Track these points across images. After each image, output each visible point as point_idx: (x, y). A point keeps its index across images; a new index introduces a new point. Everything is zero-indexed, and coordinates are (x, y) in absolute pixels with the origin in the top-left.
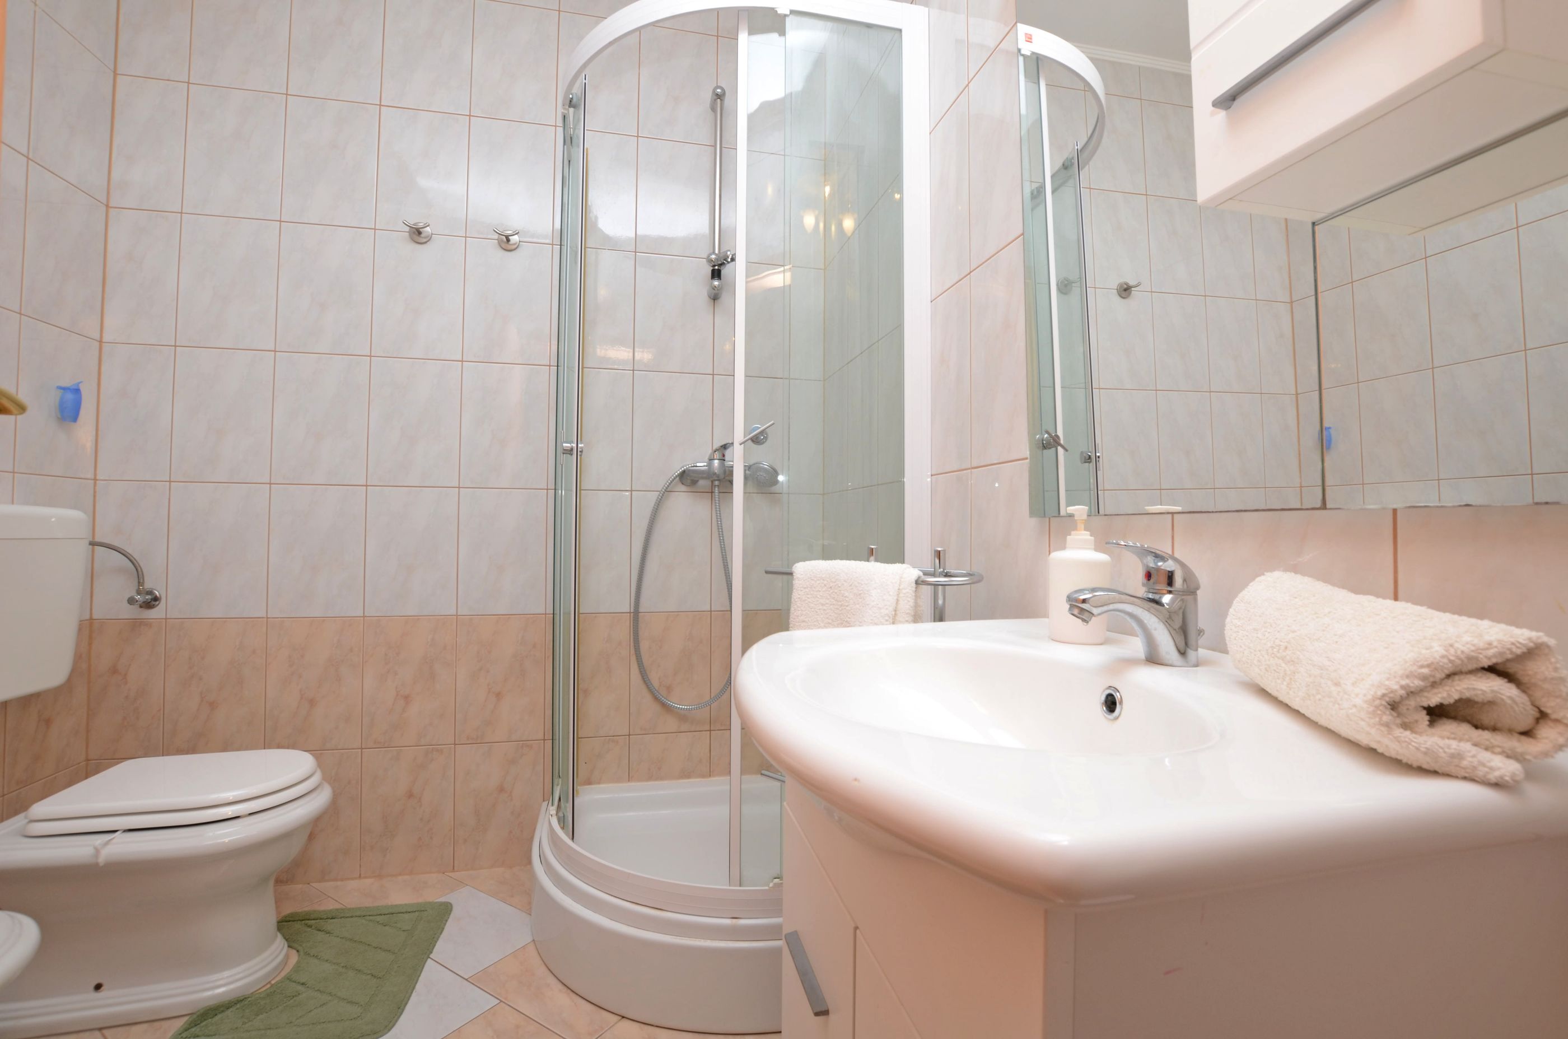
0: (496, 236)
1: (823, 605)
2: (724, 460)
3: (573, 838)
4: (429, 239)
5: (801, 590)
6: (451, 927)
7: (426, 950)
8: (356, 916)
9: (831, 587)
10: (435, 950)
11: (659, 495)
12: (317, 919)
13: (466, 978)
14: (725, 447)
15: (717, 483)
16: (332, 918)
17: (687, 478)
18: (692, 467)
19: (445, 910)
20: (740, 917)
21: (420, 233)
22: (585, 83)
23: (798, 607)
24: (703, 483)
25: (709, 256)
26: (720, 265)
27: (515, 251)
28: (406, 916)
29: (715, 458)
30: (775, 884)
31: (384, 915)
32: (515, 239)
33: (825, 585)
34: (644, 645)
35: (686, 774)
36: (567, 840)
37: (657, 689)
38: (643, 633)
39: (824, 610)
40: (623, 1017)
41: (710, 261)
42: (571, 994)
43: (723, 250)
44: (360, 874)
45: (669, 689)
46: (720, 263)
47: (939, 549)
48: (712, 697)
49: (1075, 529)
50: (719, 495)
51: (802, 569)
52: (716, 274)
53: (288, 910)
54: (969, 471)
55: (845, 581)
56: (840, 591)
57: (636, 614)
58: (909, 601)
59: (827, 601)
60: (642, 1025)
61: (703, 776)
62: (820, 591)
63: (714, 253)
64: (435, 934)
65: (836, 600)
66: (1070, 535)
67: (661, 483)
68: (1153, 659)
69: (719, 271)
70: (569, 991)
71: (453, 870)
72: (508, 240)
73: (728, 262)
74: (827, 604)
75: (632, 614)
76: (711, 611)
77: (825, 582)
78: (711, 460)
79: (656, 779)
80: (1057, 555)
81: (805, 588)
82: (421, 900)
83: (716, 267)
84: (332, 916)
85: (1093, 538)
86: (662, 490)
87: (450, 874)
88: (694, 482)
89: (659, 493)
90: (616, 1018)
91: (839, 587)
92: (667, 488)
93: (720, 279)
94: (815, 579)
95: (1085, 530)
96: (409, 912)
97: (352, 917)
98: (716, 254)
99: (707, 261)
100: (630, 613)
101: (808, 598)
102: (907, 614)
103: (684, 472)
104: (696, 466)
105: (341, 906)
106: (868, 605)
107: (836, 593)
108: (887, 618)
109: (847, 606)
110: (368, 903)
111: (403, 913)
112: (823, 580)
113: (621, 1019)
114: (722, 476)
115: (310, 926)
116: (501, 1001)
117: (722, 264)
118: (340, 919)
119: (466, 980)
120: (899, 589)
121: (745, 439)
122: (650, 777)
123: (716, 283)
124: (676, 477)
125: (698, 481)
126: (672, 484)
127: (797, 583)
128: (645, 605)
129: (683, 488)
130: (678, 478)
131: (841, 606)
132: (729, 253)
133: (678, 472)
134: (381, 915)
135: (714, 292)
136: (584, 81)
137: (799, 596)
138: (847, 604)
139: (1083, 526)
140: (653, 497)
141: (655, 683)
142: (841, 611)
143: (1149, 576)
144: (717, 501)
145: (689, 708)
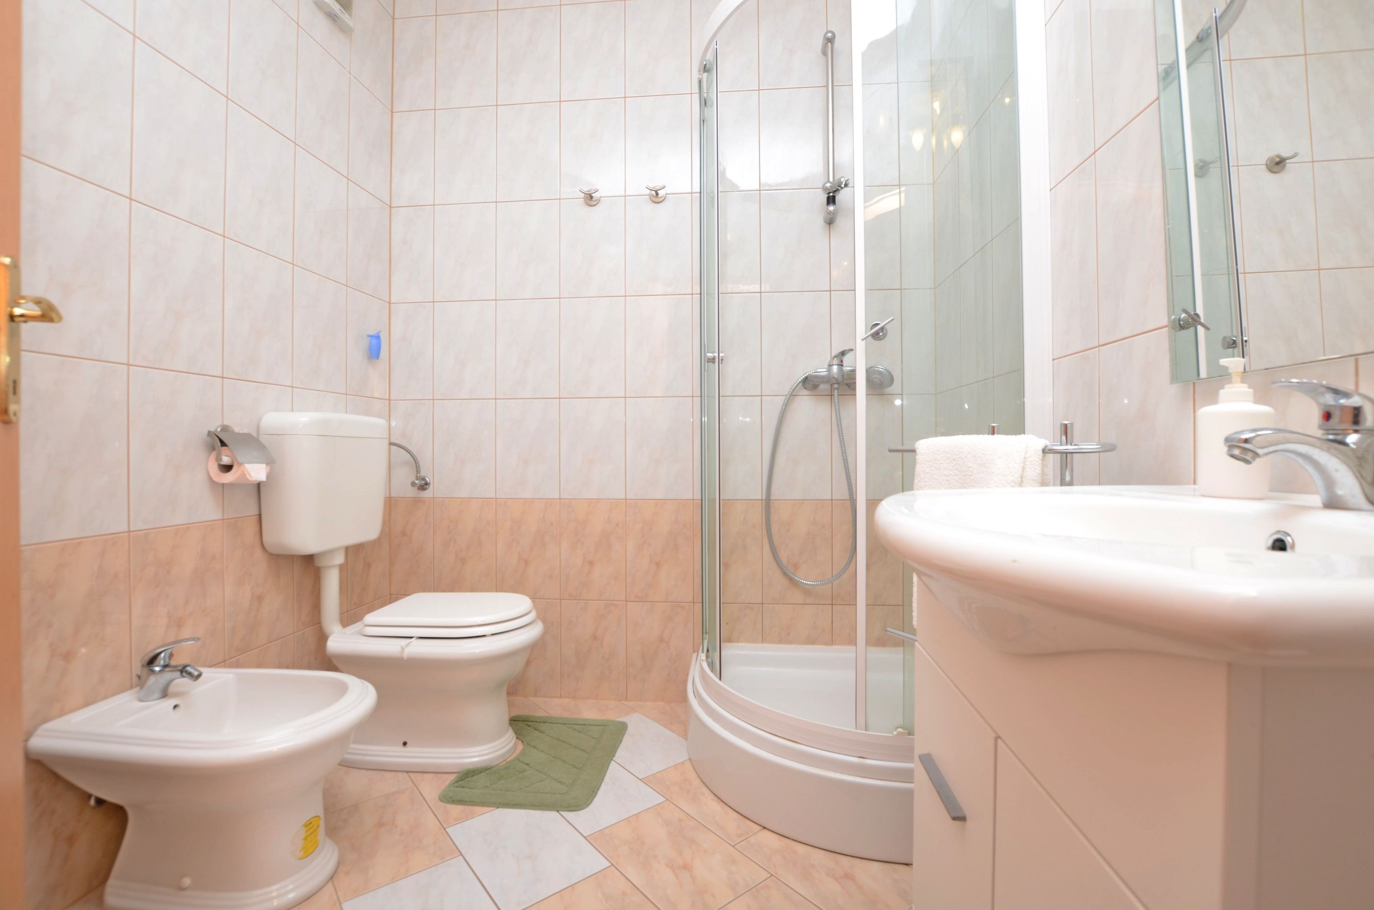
0: (648, 192)
1: (946, 476)
2: (842, 365)
3: (720, 679)
4: (599, 201)
5: (925, 464)
6: (626, 740)
7: (610, 753)
8: (560, 723)
9: (954, 460)
10: (617, 755)
11: (786, 399)
12: (533, 722)
13: (640, 778)
14: (843, 353)
15: (836, 386)
16: (544, 723)
17: (810, 383)
18: (815, 372)
19: (622, 728)
20: (867, 757)
21: (591, 197)
22: (717, 49)
23: (921, 479)
24: (822, 387)
25: (824, 185)
26: (835, 192)
27: (665, 200)
28: (595, 728)
29: (834, 363)
30: (899, 733)
31: (579, 725)
32: (661, 193)
33: (948, 458)
34: (775, 528)
35: (811, 641)
36: (717, 680)
37: (785, 565)
38: (774, 518)
39: (948, 480)
40: (764, 828)
41: (824, 188)
42: (721, 803)
43: (837, 177)
44: (561, 695)
45: (796, 566)
46: (835, 189)
47: (1066, 422)
48: (833, 575)
49: (1230, 382)
50: (838, 397)
51: (925, 446)
52: (831, 200)
53: (516, 712)
54: (1097, 349)
55: (968, 453)
56: (963, 462)
57: (768, 502)
58: (1036, 469)
59: (950, 473)
60: (781, 837)
61: (826, 644)
62: (942, 463)
63: (829, 181)
64: (616, 744)
65: (959, 471)
66: (1223, 388)
67: (787, 389)
68: (1332, 504)
69: (834, 197)
70: (719, 800)
71: (626, 700)
72: (657, 194)
73: (842, 188)
74: (950, 475)
75: (764, 501)
76: (832, 500)
77: (948, 455)
78: (830, 366)
79: (785, 643)
80: (1205, 411)
81: (928, 462)
82: (604, 718)
83: (831, 194)
84: (545, 721)
85: (1251, 390)
86: (788, 395)
87: (623, 702)
88: (815, 387)
89: (785, 397)
90: (759, 828)
91: (963, 459)
92: (792, 393)
93: (835, 204)
94: (938, 453)
95: (1243, 381)
96: (597, 725)
97: (557, 723)
98: (831, 183)
99: (823, 190)
100: (762, 500)
101: (932, 470)
102: (1034, 480)
103: (806, 378)
104: (817, 372)
105: (548, 715)
106: (993, 473)
107: (959, 464)
108: (1013, 484)
109: (971, 476)
110: (566, 715)
111: (592, 725)
112: (947, 454)
113: (762, 830)
114: (840, 380)
115: (529, 726)
116: (667, 799)
117: (837, 191)
118: (549, 724)
119: (641, 780)
120: (1025, 458)
121: (867, 335)
122: (780, 642)
123: (831, 208)
124: (800, 382)
125: (818, 385)
126: (796, 389)
127: (919, 458)
128: (775, 494)
129: (806, 392)
130: (801, 384)
131: (965, 475)
132: (842, 179)
133: (802, 378)
134: (577, 724)
135: (831, 216)
136: (716, 47)
137: (922, 469)
138: (970, 474)
139: (1239, 379)
140: (780, 400)
141: (784, 561)
142: (964, 480)
143: (1327, 415)
144: (836, 403)
145: (811, 583)
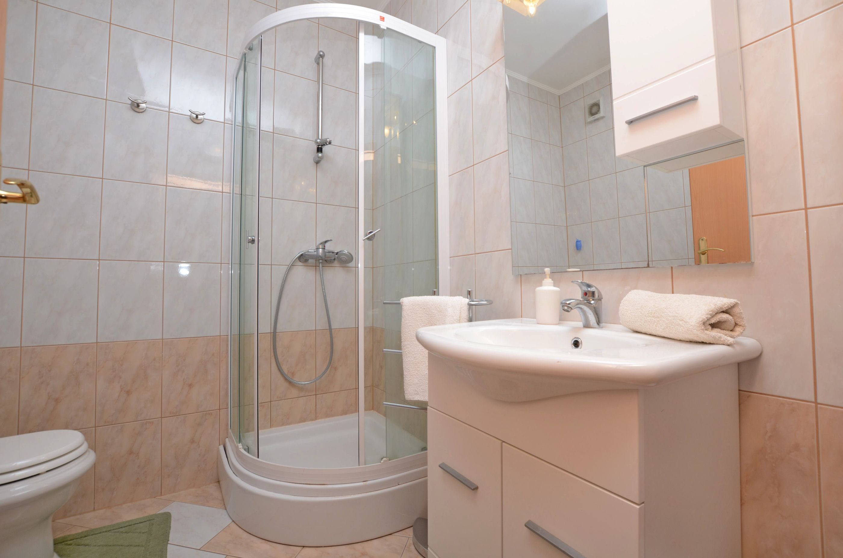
0: (189, 113)
1: (420, 317)
2: (325, 249)
3: (258, 458)
4: (143, 111)
5: (408, 311)
6: (174, 525)
7: (165, 539)
9: (424, 309)
10: (170, 539)
11: (288, 267)
13: (199, 549)
14: (326, 242)
15: (321, 261)
16: (85, 537)
17: (303, 258)
18: (307, 252)
19: (167, 517)
20: (369, 480)
21: (138, 106)
22: (261, 39)
23: (406, 319)
24: (310, 261)
25: (316, 140)
26: (322, 145)
27: (202, 123)
28: (141, 525)
29: (320, 248)
30: (385, 460)
31: (124, 527)
32: (200, 117)
33: (421, 308)
34: (279, 351)
35: (303, 420)
36: (256, 459)
37: (286, 374)
38: (279, 344)
39: (421, 319)
40: (304, 547)
41: (316, 142)
42: (269, 543)
43: (324, 138)
44: (94, 509)
45: (293, 374)
46: (322, 144)
47: (470, 290)
48: (317, 377)
49: (546, 278)
50: (322, 268)
51: (407, 301)
52: (319, 150)
54: (474, 255)
55: (432, 305)
56: (430, 310)
57: (274, 334)
58: (466, 313)
59: (423, 315)
60: (316, 548)
61: (312, 420)
62: (418, 311)
63: (318, 138)
64: (167, 530)
65: (428, 315)
66: (544, 280)
67: (289, 261)
68: (587, 326)
69: (321, 149)
70: (266, 541)
71: (161, 495)
72: (197, 117)
73: (327, 145)
74: (423, 316)
75: (272, 334)
76: (316, 330)
77: (421, 306)
78: (318, 249)
79: (286, 425)
80: (539, 289)
81: (410, 310)
82: (146, 515)
83: (320, 146)
84: (85, 535)
85: (553, 281)
86: (289, 265)
87: (159, 497)
88: (306, 261)
89: (288, 266)
90: (300, 548)
91: (429, 308)
92: (292, 264)
93: (322, 153)
94: (415, 305)
95: (550, 278)
96: (142, 522)
97: (100, 533)
98: (320, 139)
99: (315, 143)
100: (271, 333)
101: (412, 314)
102: (465, 318)
103: (302, 255)
104: (308, 252)
105: (87, 529)
106: (446, 315)
107: (427, 311)
108: (457, 321)
109: (434, 317)
110: (107, 523)
111: (138, 524)
112: (420, 305)
114: (324, 257)
115: (70, 544)
116: (227, 555)
117: (324, 145)
118: (91, 536)
119: (199, 550)
120: (461, 308)
121: (365, 238)
122: (283, 424)
123: (320, 155)
124: (297, 258)
125: (308, 260)
126: (295, 261)
127: (404, 307)
128: (280, 328)
129: (300, 264)
130: (298, 259)
131: (431, 317)
132: (328, 140)
133: (298, 256)
134: (122, 528)
135: (319, 159)
137: (407, 314)
138: (434, 316)
139: (549, 277)
140: (284, 268)
141: (285, 371)
142: (430, 319)
143: (586, 294)
144: (321, 271)
145: (305, 383)
